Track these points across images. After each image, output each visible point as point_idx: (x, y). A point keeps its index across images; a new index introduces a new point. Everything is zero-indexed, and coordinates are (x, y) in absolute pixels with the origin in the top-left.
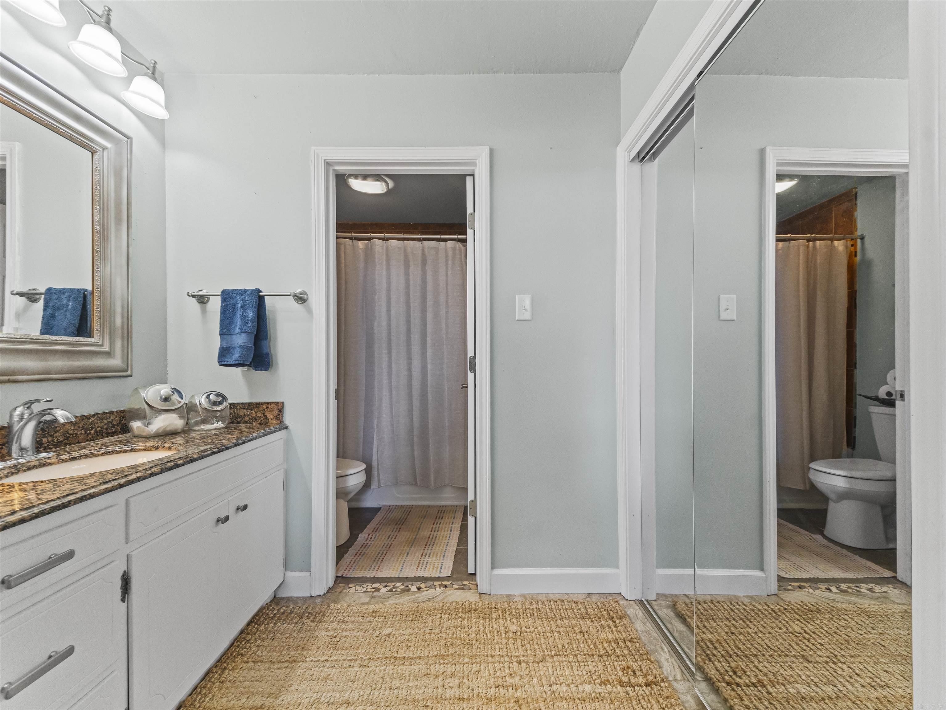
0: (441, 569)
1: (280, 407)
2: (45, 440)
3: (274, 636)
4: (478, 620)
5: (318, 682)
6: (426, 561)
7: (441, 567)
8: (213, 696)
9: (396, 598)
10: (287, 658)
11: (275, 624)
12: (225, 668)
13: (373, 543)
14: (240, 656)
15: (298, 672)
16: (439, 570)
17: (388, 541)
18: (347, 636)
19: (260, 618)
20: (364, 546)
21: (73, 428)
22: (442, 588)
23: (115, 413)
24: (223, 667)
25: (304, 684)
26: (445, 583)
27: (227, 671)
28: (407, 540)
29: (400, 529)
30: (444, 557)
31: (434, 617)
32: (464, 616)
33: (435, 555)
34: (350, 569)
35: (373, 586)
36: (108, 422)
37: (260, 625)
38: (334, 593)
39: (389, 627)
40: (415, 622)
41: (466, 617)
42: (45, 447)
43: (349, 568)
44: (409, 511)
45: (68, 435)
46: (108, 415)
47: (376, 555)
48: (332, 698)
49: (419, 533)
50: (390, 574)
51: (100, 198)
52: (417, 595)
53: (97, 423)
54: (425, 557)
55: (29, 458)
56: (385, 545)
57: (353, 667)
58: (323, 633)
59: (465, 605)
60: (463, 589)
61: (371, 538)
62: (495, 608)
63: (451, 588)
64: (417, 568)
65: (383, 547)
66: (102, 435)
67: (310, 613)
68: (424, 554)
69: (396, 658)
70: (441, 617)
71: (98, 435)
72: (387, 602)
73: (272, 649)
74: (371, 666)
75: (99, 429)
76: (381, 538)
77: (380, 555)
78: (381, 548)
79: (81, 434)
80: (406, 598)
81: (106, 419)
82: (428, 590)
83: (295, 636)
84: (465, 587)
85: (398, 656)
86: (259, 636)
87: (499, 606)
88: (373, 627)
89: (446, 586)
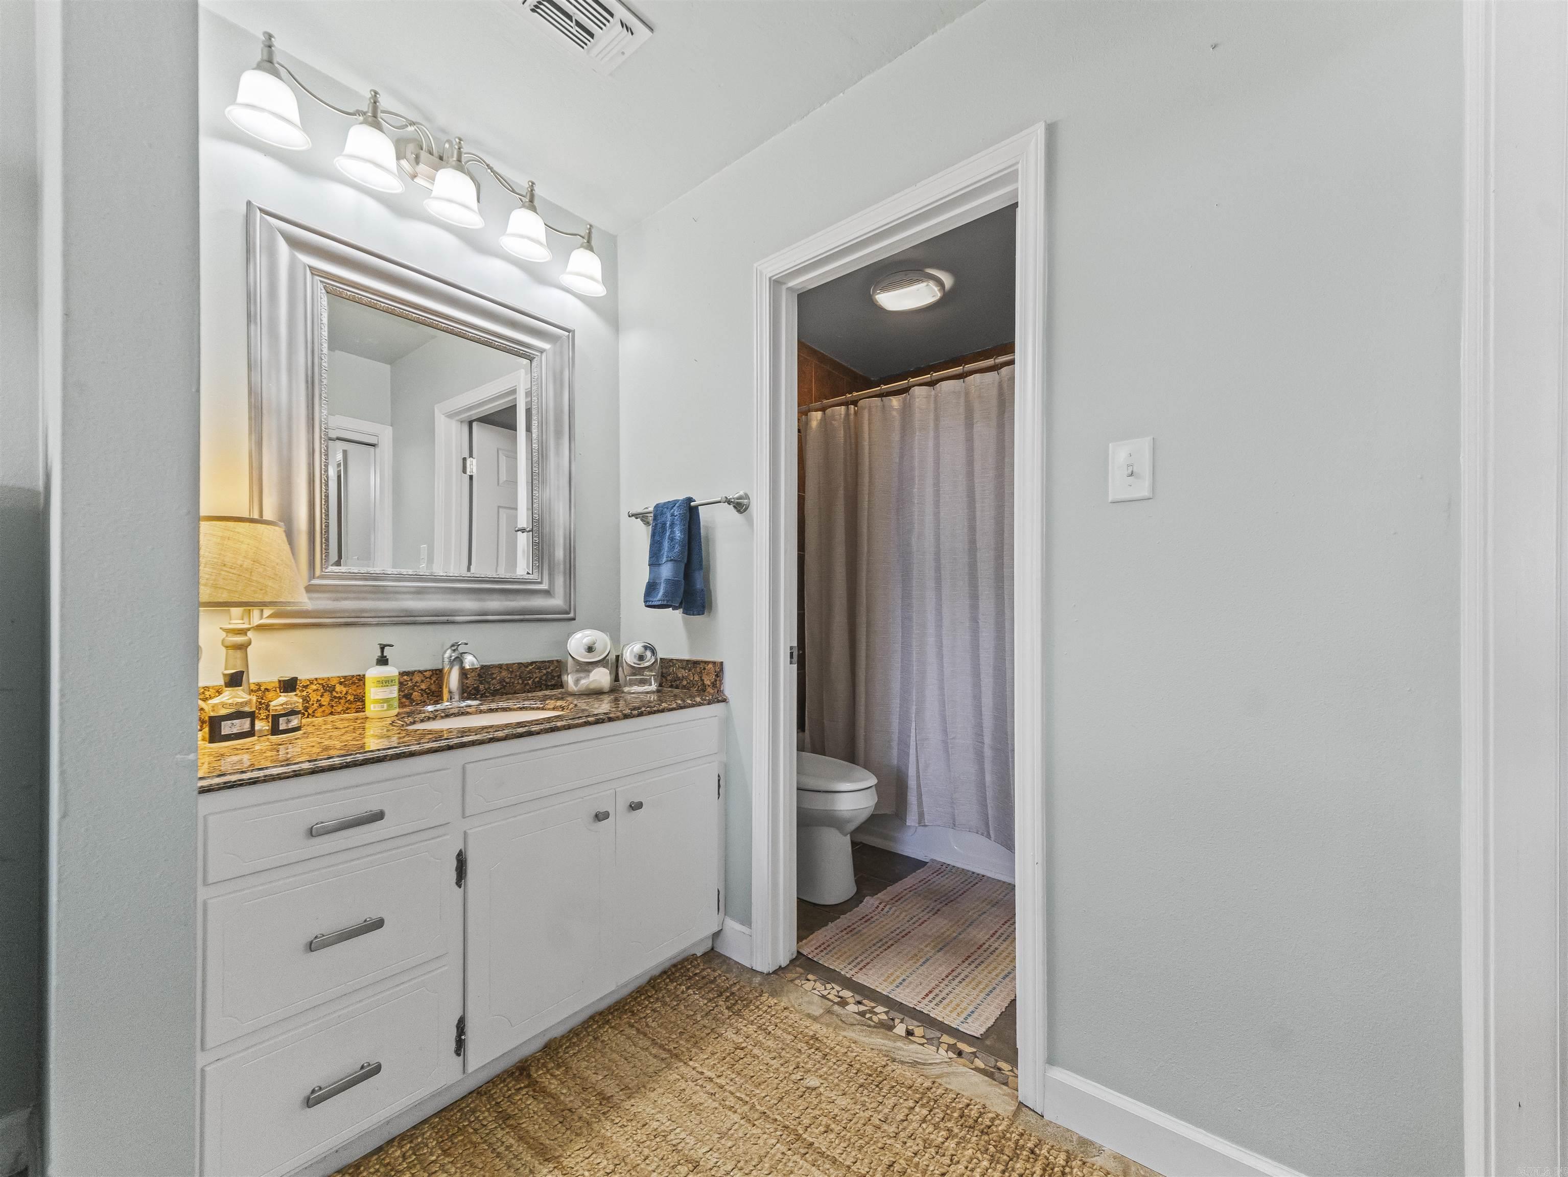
0: (969, 1015)
1: (719, 669)
2: (481, 687)
3: (678, 1005)
4: (979, 1155)
5: (682, 1107)
6: (950, 988)
7: (973, 1012)
8: (579, 1051)
9: (862, 1031)
10: (671, 1047)
11: (688, 988)
12: (608, 1022)
13: (881, 919)
14: (630, 1014)
15: (671, 1074)
16: (964, 1015)
17: (907, 925)
18: (755, 1057)
19: (676, 971)
20: (866, 919)
21: (509, 676)
22: (951, 1054)
23: (555, 662)
24: (607, 1019)
25: (667, 1098)
26: (961, 1046)
27: (608, 1026)
28: (939, 937)
29: (938, 910)
30: (988, 995)
31: (901, 1101)
32: (956, 1130)
33: (974, 983)
34: (825, 949)
35: (841, 994)
36: (547, 672)
37: (672, 981)
38: (782, 978)
39: (821, 1076)
40: (865, 1092)
41: (961, 1135)
42: (482, 694)
43: (824, 947)
44: (972, 884)
45: (504, 684)
46: (548, 664)
47: (874, 942)
48: (683, 1144)
49: (970, 929)
50: (877, 983)
51: (538, 412)
52: (899, 1044)
53: (535, 673)
54: (954, 980)
55: (458, 704)
56: (898, 932)
57: (735, 1112)
58: (730, 1034)
59: (971, 1110)
60: (991, 1075)
61: (883, 910)
62: (1032, 1152)
63: (968, 1063)
64: (927, 995)
65: (892, 932)
66: (541, 686)
67: (733, 993)
68: (954, 974)
69: (799, 1137)
70: (913, 1108)
71: (536, 687)
72: (844, 1030)
73: (666, 1022)
74: (758, 1127)
75: (537, 679)
76: (898, 917)
77: (879, 945)
78: (888, 932)
79: (518, 683)
80: (878, 1040)
81: (545, 669)
82: (922, 1045)
83: (698, 1019)
84: (997, 1075)
85: (805, 1136)
86: (663, 997)
87: (1044, 1152)
88: (798, 1063)
89: (960, 1054)
